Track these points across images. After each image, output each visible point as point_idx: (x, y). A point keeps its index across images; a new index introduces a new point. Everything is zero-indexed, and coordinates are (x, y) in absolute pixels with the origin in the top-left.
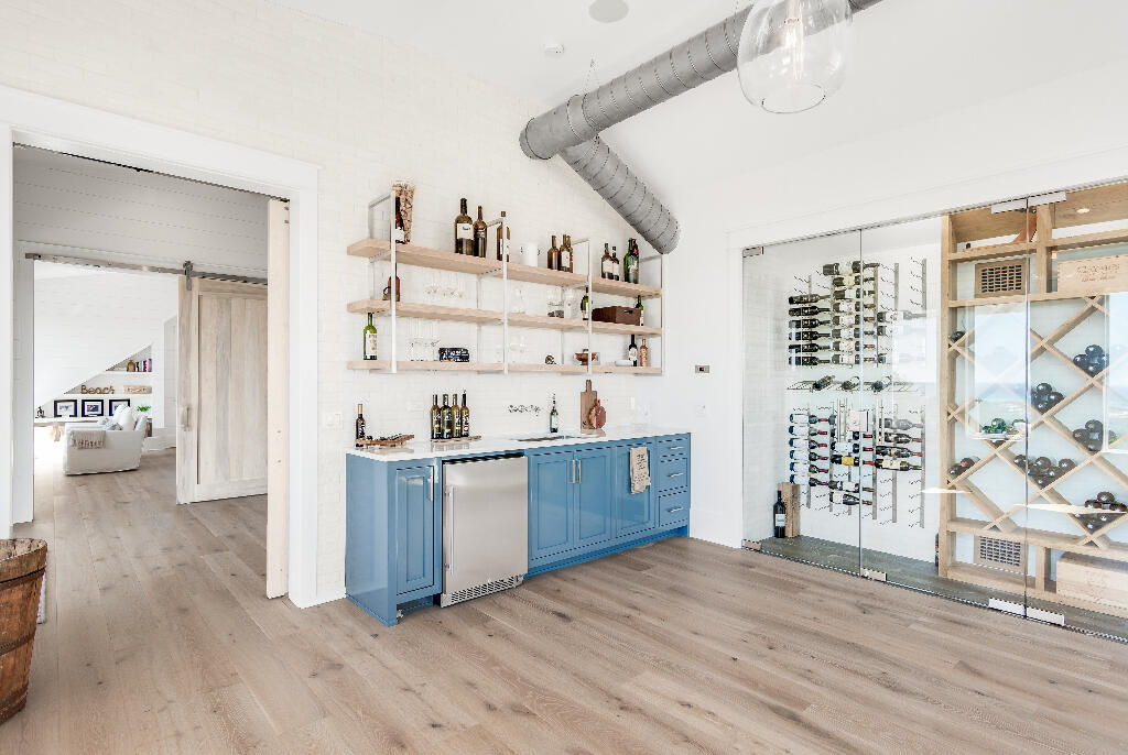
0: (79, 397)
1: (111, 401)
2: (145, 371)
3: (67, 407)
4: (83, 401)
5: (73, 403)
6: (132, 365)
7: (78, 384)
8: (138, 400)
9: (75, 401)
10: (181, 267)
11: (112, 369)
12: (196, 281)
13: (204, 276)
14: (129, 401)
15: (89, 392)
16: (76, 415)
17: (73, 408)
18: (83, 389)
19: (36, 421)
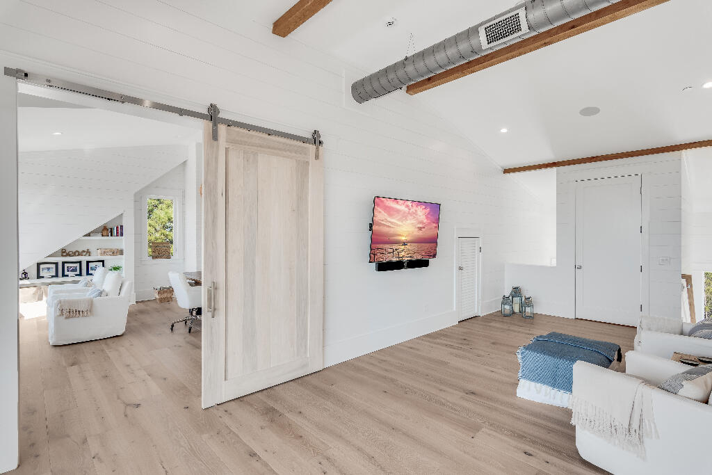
0: (60, 260)
1: (88, 262)
2: (117, 236)
3: (48, 269)
4: (64, 263)
5: (54, 266)
6: (106, 231)
7: (58, 248)
8: (111, 261)
9: (56, 264)
10: (205, 112)
11: (89, 235)
12: (222, 129)
13: (230, 124)
14: (103, 261)
15: (68, 255)
16: (57, 276)
17: (54, 270)
18: (64, 252)
19: (21, 282)
